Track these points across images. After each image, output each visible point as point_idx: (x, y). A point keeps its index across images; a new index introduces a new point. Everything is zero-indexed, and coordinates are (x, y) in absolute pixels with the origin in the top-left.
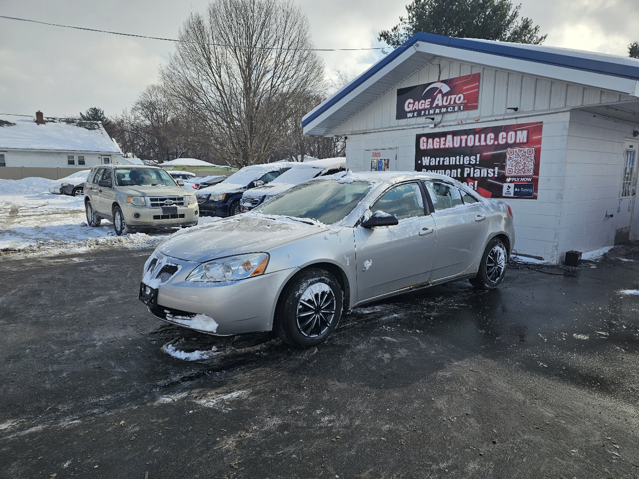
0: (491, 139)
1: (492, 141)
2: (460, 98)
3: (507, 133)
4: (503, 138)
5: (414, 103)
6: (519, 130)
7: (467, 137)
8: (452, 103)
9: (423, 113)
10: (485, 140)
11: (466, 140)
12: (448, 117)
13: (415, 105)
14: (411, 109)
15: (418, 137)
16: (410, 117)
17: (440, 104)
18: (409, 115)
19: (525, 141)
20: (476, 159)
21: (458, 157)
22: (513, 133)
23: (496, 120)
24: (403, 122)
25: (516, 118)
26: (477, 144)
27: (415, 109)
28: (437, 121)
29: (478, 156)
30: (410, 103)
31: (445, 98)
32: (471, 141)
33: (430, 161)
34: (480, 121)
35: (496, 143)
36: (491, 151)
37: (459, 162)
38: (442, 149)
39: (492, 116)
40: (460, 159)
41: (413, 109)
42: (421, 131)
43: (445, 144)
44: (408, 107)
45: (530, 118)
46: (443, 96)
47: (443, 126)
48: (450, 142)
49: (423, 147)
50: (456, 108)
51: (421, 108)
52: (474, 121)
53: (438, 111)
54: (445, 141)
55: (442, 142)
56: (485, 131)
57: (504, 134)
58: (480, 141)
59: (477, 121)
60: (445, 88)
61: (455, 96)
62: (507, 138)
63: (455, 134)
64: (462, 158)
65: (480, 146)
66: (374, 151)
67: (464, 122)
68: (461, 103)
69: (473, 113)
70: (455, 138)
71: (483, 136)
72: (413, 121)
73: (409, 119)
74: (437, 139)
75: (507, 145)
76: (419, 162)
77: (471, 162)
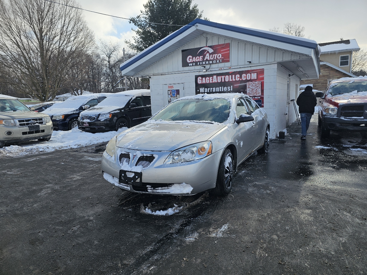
0: (238, 78)
1: (239, 79)
2: (219, 56)
3: (246, 74)
4: (244, 77)
5: (192, 58)
6: (252, 73)
7: (225, 77)
8: (215, 58)
9: (198, 63)
10: (235, 78)
11: (225, 78)
12: (213, 66)
13: (193, 59)
14: (191, 61)
15: (197, 77)
16: (191, 66)
17: (209, 59)
18: (190, 65)
19: (256, 78)
20: (230, 88)
21: (220, 88)
22: (249, 74)
23: (240, 68)
24: (186, 68)
25: (251, 67)
26: (231, 80)
27: (194, 61)
28: (207, 68)
29: (232, 86)
30: (190, 58)
31: (211, 56)
32: (227, 78)
33: (204, 90)
34: (231, 68)
35: (241, 79)
36: (239, 84)
37: (221, 90)
38: (211, 83)
39: (237, 66)
40: (221, 88)
41: (193, 61)
42: (197, 74)
43: (212, 81)
44: (189, 60)
45: (258, 67)
46: (210, 54)
47: (211, 71)
48: (215, 79)
49: (199, 82)
50: (218, 61)
51: (197, 61)
52: (228, 68)
53: (207, 62)
54: (213, 79)
55: (211, 80)
56: (235, 73)
57: (245, 75)
58: (232, 79)
59: (230, 68)
60: (211, 51)
61: (217, 55)
62: (246, 77)
63: (218, 75)
64: (223, 88)
65: (232, 81)
66: (169, 85)
67: (223, 69)
68: (220, 59)
69: (227, 64)
70: (218, 77)
71: (233, 76)
72: (193, 68)
73: (190, 67)
74: (208, 78)
75: (247, 81)
76: (198, 91)
77: (228, 90)
